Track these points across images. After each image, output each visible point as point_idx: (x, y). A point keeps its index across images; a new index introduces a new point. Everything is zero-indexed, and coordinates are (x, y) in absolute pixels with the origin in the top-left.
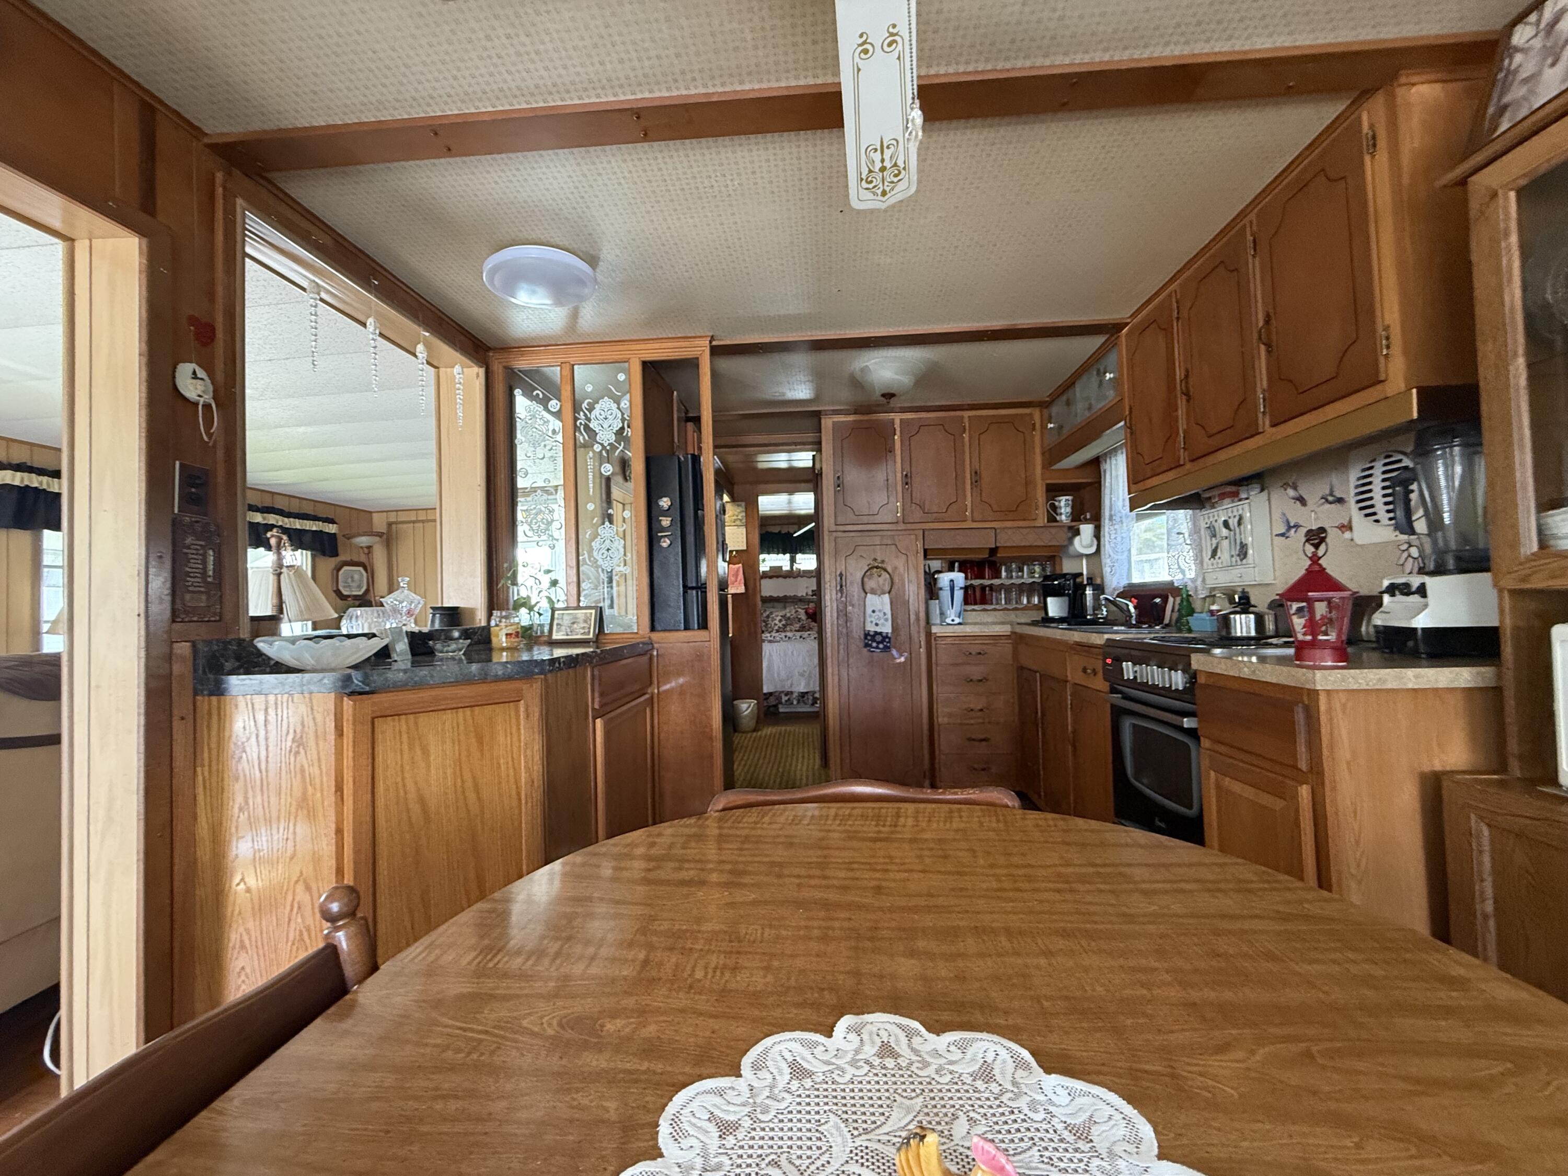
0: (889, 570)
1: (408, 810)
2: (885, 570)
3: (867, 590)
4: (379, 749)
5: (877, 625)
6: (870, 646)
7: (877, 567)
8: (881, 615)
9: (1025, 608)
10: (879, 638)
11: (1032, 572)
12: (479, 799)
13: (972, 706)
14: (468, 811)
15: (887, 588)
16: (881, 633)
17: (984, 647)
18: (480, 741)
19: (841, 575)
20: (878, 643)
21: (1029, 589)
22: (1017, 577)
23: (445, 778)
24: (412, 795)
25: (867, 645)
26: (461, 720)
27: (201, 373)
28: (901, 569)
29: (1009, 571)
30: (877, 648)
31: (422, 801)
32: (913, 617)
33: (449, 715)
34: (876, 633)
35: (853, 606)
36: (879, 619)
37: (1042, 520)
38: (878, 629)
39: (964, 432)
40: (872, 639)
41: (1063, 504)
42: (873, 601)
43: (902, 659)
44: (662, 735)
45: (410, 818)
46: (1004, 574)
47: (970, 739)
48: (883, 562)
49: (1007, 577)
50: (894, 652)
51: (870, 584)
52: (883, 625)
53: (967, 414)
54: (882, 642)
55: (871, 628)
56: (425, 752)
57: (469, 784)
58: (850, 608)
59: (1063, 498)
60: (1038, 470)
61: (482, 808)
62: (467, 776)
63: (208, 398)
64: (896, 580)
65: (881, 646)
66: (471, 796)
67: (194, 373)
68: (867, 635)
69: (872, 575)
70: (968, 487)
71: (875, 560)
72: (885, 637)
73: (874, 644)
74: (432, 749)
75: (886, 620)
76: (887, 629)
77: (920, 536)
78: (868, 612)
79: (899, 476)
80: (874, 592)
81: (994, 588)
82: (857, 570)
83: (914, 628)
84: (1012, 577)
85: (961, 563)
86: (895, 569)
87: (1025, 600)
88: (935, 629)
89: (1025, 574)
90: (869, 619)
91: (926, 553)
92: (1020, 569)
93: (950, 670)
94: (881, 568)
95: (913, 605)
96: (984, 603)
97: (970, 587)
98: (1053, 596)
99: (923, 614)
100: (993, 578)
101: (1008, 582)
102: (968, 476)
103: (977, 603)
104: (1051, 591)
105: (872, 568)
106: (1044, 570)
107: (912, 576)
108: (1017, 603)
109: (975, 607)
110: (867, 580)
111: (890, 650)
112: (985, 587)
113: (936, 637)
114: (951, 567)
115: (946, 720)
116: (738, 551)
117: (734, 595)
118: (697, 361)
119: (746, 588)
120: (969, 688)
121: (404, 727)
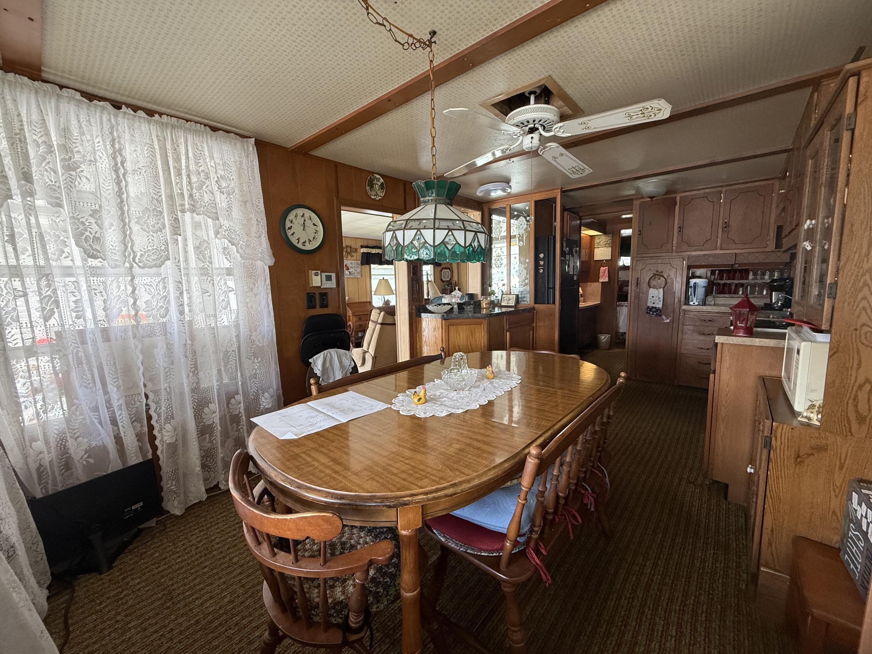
0: (665, 276)
2: (663, 276)
3: (652, 285)
4: (450, 333)
5: (654, 303)
6: (649, 313)
7: (658, 275)
8: (657, 298)
9: (764, 297)
10: (654, 310)
11: (772, 275)
13: (702, 347)
15: (663, 285)
16: (655, 308)
17: (715, 317)
18: (472, 333)
19: (638, 279)
20: (653, 312)
21: (762, 286)
22: (761, 279)
23: (464, 342)
25: (647, 313)
28: (672, 276)
29: (755, 274)
30: (653, 314)
32: (676, 300)
34: (653, 307)
35: (643, 293)
36: (656, 300)
37: (772, 246)
39: (721, 200)
40: (651, 310)
42: (652, 292)
43: (668, 321)
44: (537, 342)
46: (751, 277)
47: (699, 363)
48: (662, 272)
49: (753, 279)
50: (664, 317)
51: (653, 283)
52: (658, 303)
53: (724, 189)
54: (655, 312)
55: (650, 305)
56: (459, 334)
58: (641, 295)
64: (669, 281)
68: (648, 307)
69: (655, 278)
70: (720, 230)
71: (657, 271)
72: (657, 310)
73: (651, 313)
74: (461, 334)
75: (660, 301)
76: (660, 305)
77: (686, 259)
78: (650, 296)
79: (676, 227)
80: (655, 287)
81: (742, 285)
82: (646, 276)
83: (676, 306)
84: (756, 279)
85: (720, 271)
86: (669, 276)
87: (765, 293)
88: (684, 307)
89: (767, 277)
90: (649, 300)
91: (689, 267)
92: (764, 274)
93: (691, 328)
94: (661, 275)
95: (677, 294)
96: (734, 293)
97: (724, 284)
98: (775, 291)
99: (683, 299)
100: (741, 279)
101: (753, 282)
102: (721, 225)
103: (730, 293)
104: (772, 288)
105: (655, 275)
106: (782, 274)
107: (679, 279)
108: (758, 294)
109: (726, 295)
110: (651, 281)
111: (661, 316)
112: (736, 285)
113: (684, 311)
114: (713, 273)
115: (685, 352)
116: (606, 260)
117: (603, 283)
118: (555, 198)
119: (609, 279)
120: (702, 337)
121: (455, 328)
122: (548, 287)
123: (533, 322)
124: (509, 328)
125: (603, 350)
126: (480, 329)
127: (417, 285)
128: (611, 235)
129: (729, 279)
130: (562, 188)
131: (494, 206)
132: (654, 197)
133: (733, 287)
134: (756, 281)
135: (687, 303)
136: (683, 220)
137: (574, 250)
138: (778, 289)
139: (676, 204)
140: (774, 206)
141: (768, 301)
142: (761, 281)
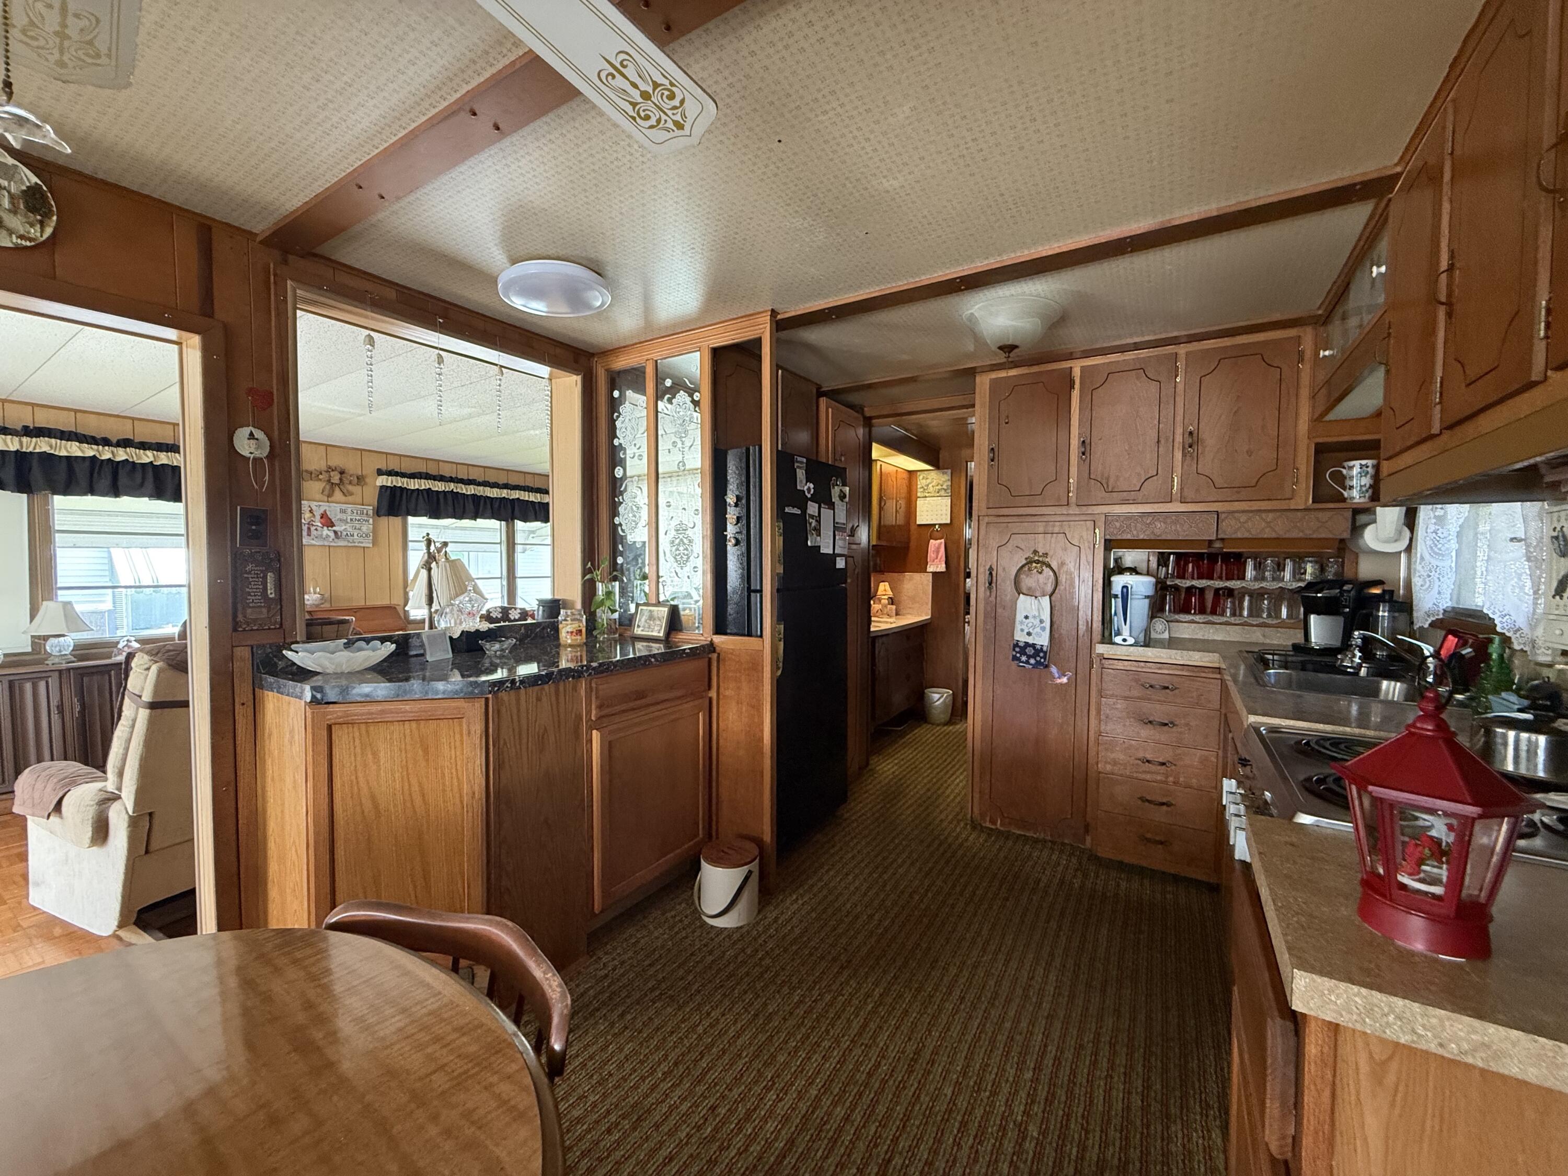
0: (1054, 565)
1: (361, 804)
2: (1049, 566)
3: (1024, 589)
4: (336, 751)
5: (1029, 634)
6: (1019, 660)
7: (1038, 562)
8: (1037, 622)
9: (1282, 625)
10: (1030, 651)
11: (1298, 573)
12: (425, 802)
13: (1149, 757)
14: (415, 811)
15: (1049, 589)
16: (1033, 645)
17: (1175, 679)
18: (426, 751)
19: (991, 569)
20: (1029, 657)
21: (1279, 596)
22: (1274, 579)
23: (394, 780)
24: (365, 791)
26: (408, 732)
27: (259, 434)
28: (1071, 566)
29: (1259, 567)
30: (1027, 662)
31: (373, 798)
32: (1082, 628)
33: (396, 727)
34: (1027, 644)
35: (1004, 607)
36: (1034, 627)
37: (1304, 496)
38: (1030, 640)
39: (1176, 376)
40: (1023, 650)
41: (1355, 471)
42: (1025, 605)
43: (1064, 680)
44: (721, 741)
45: (363, 812)
46: (1250, 572)
47: (1143, 799)
48: (1046, 555)
49: (1256, 579)
50: (1054, 669)
51: (1028, 581)
52: (1038, 635)
53: (1182, 350)
54: (1034, 656)
55: (1021, 638)
56: (375, 754)
57: (416, 788)
58: (999, 610)
59: (1357, 463)
60: (1303, 426)
61: (427, 811)
62: (414, 781)
63: (264, 452)
64: (1063, 578)
65: (1032, 661)
66: (418, 801)
67: (251, 434)
68: (1016, 645)
69: (1030, 570)
70: (1178, 455)
71: (1035, 552)
72: (1038, 651)
73: (1024, 658)
74: (382, 754)
75: (1043, 629)
76: (1043, 640)
77: (1101, 522)
78: (1020, 617)
79: (1075, 443)
80: (1030, 593)
81: (1230, 592)
82: (1011, 563)
83: (1084, 641)
84: (1263, 579)
85: (1179, 556)
86: (1063, 564)
87: (1284, 612)
88: (1101, 649)
89: (1287, 575)
90: (1018, 627)
91: (1109, 545)
92: (1280, 567)
93: (1121, 705)
94: (1043, 563)
95: (1084, 613)
96: (1213, 612)
97: (1190, 589)
98: (1318, 613)
99: (1097, 625)
100: (1228, 579)
101: (1257, 585)
102: (1179, 438)
103: (1202, 611)
104: (1313, 607)
105: (1029, 562)
106: (1322, 569)
107: (1086, 574)
108: (1269, 616)
109: (1197, 618)
110: (1023, 576)
111: (1047, 666)
112: (1217, 591)
113: (1102, 657)
114: (1163, 560)
115: (1109, 768)
116: (940, 525)
117: (935, 574)
118: (758, 341)
119: (947, 567)
120: (1146, 732)
121: (357, 734)
122: (749, 588)
123: (709, 687)
124: (599, 718)
125: (938, 725)
126: (458, 736)
127: (265, 577)
128: (949, 471)
129: (1200, 577)
130: (774, 313)
131: (622, 363)
132: (1012, 348)
133: (1209, 597)
134: (1264, 584)
135: (1107, 639)
136: (1089, 422)
137: (835, 491)
138: (1327, 608)
139: (1072, 387)
140: (1305, 393)
141: (1299, 638)
142: (1276, 585)
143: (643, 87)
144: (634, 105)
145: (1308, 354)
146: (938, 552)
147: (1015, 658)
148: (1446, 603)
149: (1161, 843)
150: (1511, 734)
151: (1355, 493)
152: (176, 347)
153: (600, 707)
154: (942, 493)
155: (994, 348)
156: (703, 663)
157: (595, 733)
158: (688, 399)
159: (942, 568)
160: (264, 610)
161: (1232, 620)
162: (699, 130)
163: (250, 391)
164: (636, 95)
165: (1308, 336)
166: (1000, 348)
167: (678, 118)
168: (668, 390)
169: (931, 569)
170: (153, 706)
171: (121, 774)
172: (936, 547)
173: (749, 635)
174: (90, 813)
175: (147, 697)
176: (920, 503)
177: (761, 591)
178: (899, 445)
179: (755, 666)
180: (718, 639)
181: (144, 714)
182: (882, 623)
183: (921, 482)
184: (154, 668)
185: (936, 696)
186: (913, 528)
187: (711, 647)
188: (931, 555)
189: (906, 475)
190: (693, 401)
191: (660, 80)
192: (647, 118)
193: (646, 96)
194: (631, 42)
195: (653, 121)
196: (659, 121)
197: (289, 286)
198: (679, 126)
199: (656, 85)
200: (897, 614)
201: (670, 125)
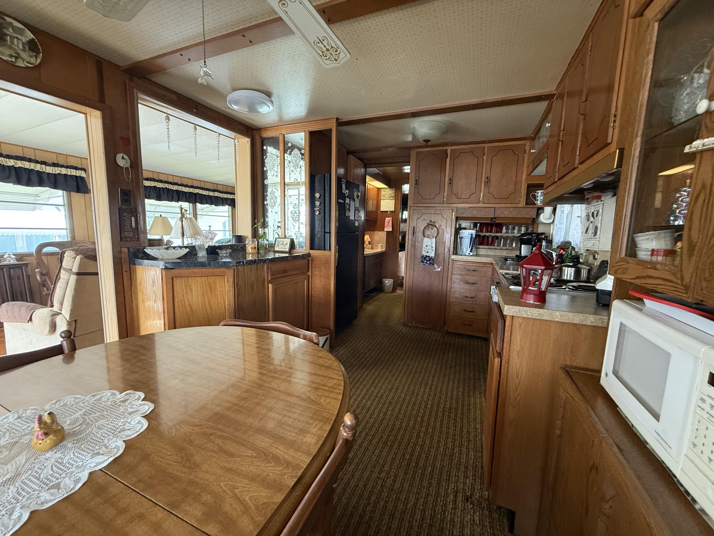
0: (437, 226)
1: (186, 308)
3: (426, 235)
4: (175, 287)
5: (427, 252)
6: (423, 262)
7: (431, 225)
8: (430, 248)
9: (513, 249)
10: (428, 259)
11: (520, 230)
12: (211, 308)
13: (467, 295)
14: (207, 311)
15: (435, 235)
16: (429, 257)
17: (477, 268)
18: (211, 289)
19: (414, 228)
20: (427, 261)
21: (513, 239)
22: (511, 233)
23: (198, 299)
24: (187, 304)
26: (203, 280)
27: (126, 157)
28: (443, 227)
29: (507, 229)
30: (426, 263)
31: (190, 306)
32: (446, 250)
33: (198, 279)
34: (427, 256)
35: (418, 242)
36: (429, 250)
37: (523, 203)
38: (428, 255)
39: (484, 156)
40: (425, 258)
41: (539, 194)
42: (426, 241)
43: (439, 269)
44: (313, 292)
45: (186, 311)
46: (504, 230)
47: (465, 310)
48: (434, 222)
49: (506, 233)
50: (436, 266)
51: (427, 232)
52: (431, 253)
53: (486, 145)
54: (429, 261)
55: (425, 254)
56: (191, 290)
57: (207, 302)
58: (417, 243)
59: (540, 191)
60: (524, 177)
61: (212, 311)
62: (206, 299)
63: (128, 165)
64: (440, 231)
65: (428, 262)
66: (208, 307)
67: (123, 157)
68: (423, 256)
69: (428, 228)
70: (483, 186)
71: (431, 221)
72: (430, 259)
73: (425, 261)
74: (193, 289)
75: (433, 250)
76: (432, 255)
77: (455, 211)
78: (424, 246)
79: (447, 179)
80: (428, 237)
81: (497, 237)
82: (421, 225)
83: (447, 255)
84: (508, 233)
85: (481, 224)
86: (440, 226)
87: (514, 245)
88: (453, 257)
89: (516, 231)
90: (424, 250)
91: (457, 219)
92: (514, 229)
93: (459, 277)
94: (433, 225)
95: (447, 244)
96: (491, 245)
97: (485, 236)
98: (524, 244)
99: (452, 249)
100: (497, 233)
101: (506, 235)
102: (483, 179)
103: (488, 245)
104: (523, 242)
105: (428, 225)
106: (527, 230)
107: (449, 230)
108: (509, 246)
109: (485, 247)
110: (426, 230)
111: (433, 264)
112: (493, 237)
113: (453, 260)
114: (475, 225)
115: (454, 300)
116: (390, 212)
117: (387, 232)
118: (330, 130)
119: (393, 229)
120: (467, 286)
121: (183, 281)
122: (324, 231)
123: (308, 271)
124: (272, 279)
125: (387, 293)
126: (223, 282)
127: (131, 219)
128: (394, 189)
129: (488, 232)
130: (337, 119)
131: (266, 134)
132: (428, 141)
133: (490, 239)
134: (508, 235)
135: (456, 252)
136: (453, 171)
137: (355, 194)
138: (527, 242)
139: (447, 157)
140: (525, 165)
141: (518, 253)
142: (512, 235)
143: (328, 47)
144: (323, 52)
145: (527, 151)
146: (389, 223)
147: (422, 261)
148: (562, 240)
149: (470, 325)
150: (567, 268)
151: (539, 202)
152: (83, 116)
153: (272, 275)
154: (391, 198)
155: (421, 140)
156: (306, 261)
157: (270, 285)
158: (299, 152)
159: (390, 229)
160: (132, 233)
161: (497, 247)
162: (342, 62)
163: (121, 138)
164: (325, 49)
165: (528, 143)
166: (424, 141)
167: (336, 58)
168: (289, 148)
169: (386, 230)
170: (78, 274)
171: (62, 304)
172: (388, 220)
173: (324, 250)
174: (49, 319)
175: (75, 269)
176: (382, 202)
177: (330, 233)
178: (376, 177)
179: (327, 262)
180: (312, 252)
181: (73, 278)
182: (368, 251)
183: (383, 193)
184: (78, 258)
185: (387, 282)
186: (379, 212)
187: (309, 255)
188: (386, 224)
189: (376, 190)
190: (301, 153)
191: (334, 46)
192: (326, 56)
193: (328, 50)
194: (328, 34)
195: (327, 58)
196: (329, 58)
197: (135, 92)
198: (336, 60)
199: (332, 47)
200: (372, 249)
201: (333, 59)
